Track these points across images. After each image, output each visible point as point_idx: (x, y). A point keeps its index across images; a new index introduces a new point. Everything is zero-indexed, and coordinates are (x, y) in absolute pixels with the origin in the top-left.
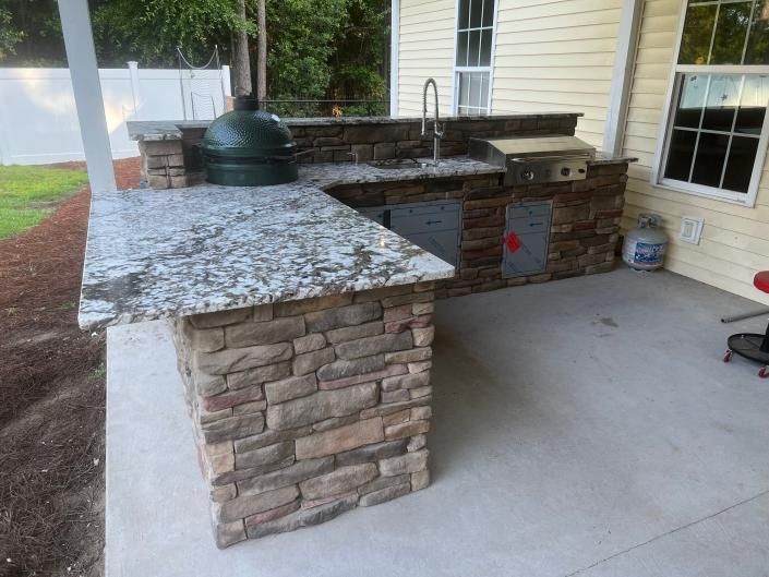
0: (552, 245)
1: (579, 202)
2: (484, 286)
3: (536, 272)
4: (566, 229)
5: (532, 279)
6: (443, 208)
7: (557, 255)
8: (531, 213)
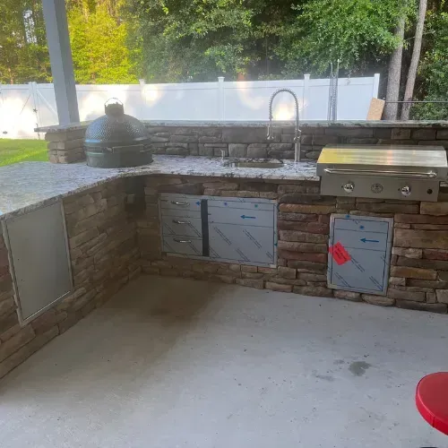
0: (394, 269)
1: (432, 227)
2: (305, 289)
3: (377, 293)
4: (412, 254)
5: (366, 298)
6: (256, 206)
7: (402, 280)
8: (362, 227)
